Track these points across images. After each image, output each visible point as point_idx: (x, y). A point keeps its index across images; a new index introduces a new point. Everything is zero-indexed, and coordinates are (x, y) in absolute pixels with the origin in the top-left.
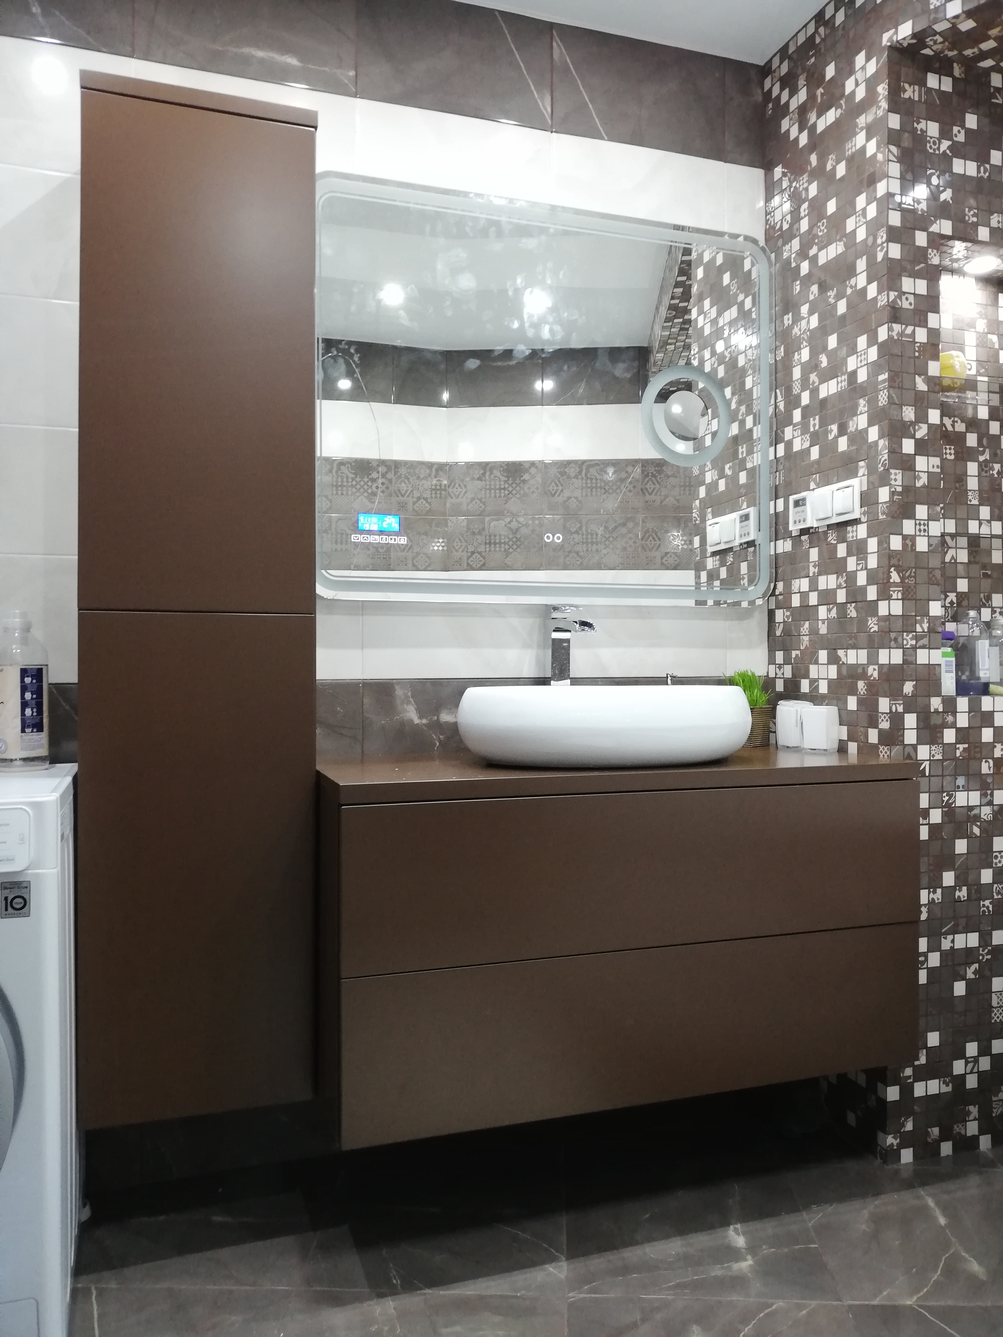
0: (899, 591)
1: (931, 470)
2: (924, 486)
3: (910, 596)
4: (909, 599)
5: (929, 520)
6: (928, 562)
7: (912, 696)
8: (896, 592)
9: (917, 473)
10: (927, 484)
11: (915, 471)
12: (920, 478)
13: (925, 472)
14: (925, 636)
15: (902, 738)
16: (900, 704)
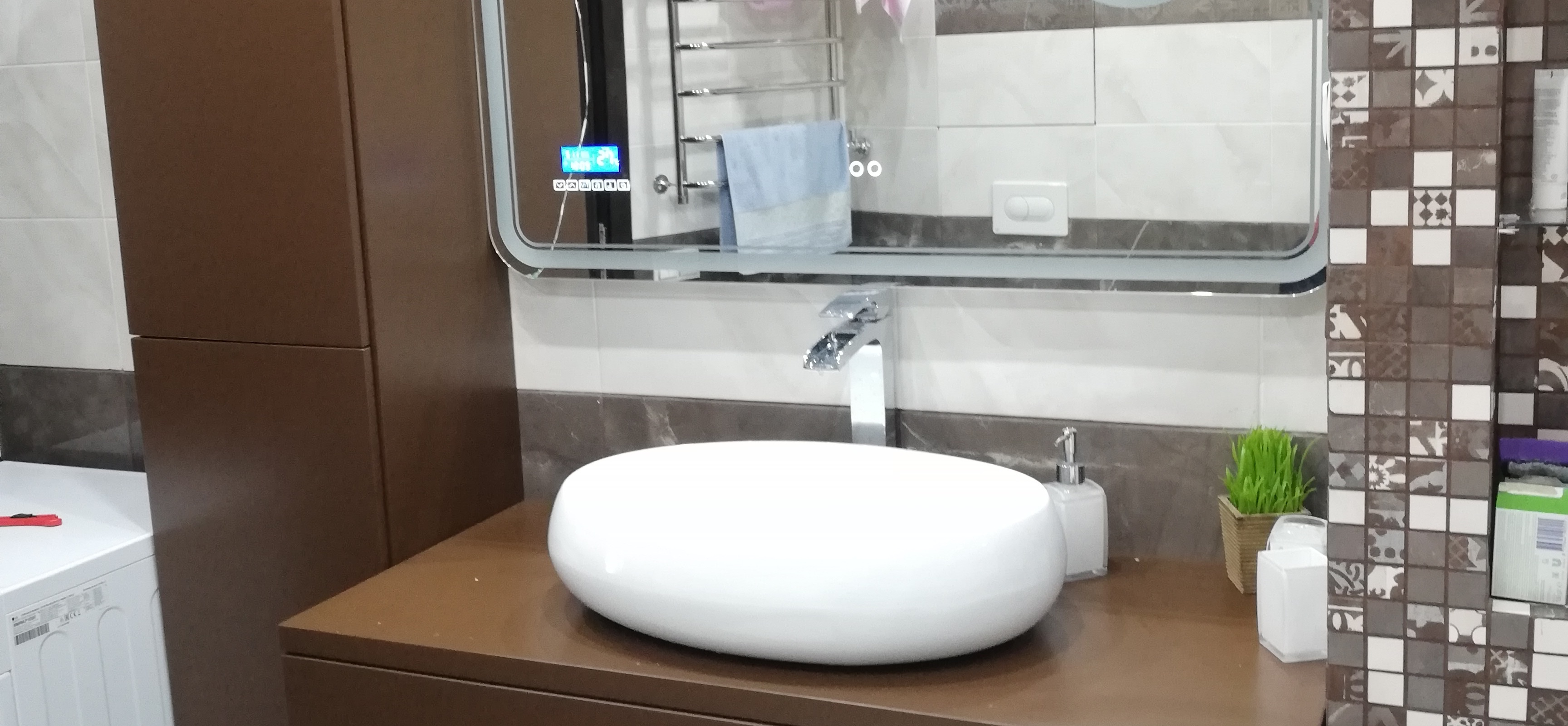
0: (1353, 360)
1: (1466, 59)
2: (1443, 104)
3: (1389, 372)
4: (1389, 379)
5: (1454, 187)
6: (1452, 292)
7: (1393, 599)
8: (1346, 363)
9: (1418, 74)
10: (1452, 98)
11: (1413, 68)
12: (1427, 84)
13: (1445, 68)
14: (1439, 467)
15: (1360, 689)
16: (1355, 615)
